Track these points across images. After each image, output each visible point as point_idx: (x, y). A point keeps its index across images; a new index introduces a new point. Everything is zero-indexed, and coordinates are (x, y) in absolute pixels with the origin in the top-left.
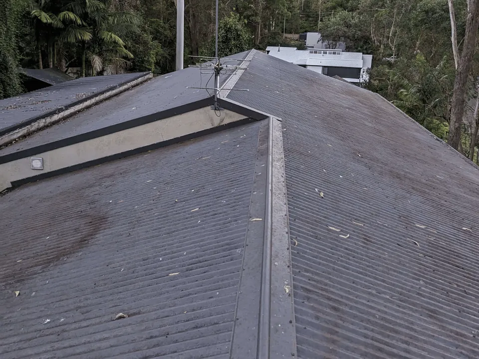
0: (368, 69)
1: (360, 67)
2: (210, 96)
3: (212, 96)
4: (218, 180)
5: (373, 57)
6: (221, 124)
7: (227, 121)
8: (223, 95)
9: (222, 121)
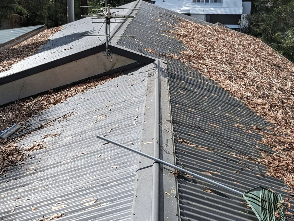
0: (248, 15)
1: (240, 14)
2: (102, 44)
3: (104, 43)
4: (113, 115)
5: (252, 4)
6: (113, 69)
7: (118, 66)
8: (113, 42)
9: (114, 66)
